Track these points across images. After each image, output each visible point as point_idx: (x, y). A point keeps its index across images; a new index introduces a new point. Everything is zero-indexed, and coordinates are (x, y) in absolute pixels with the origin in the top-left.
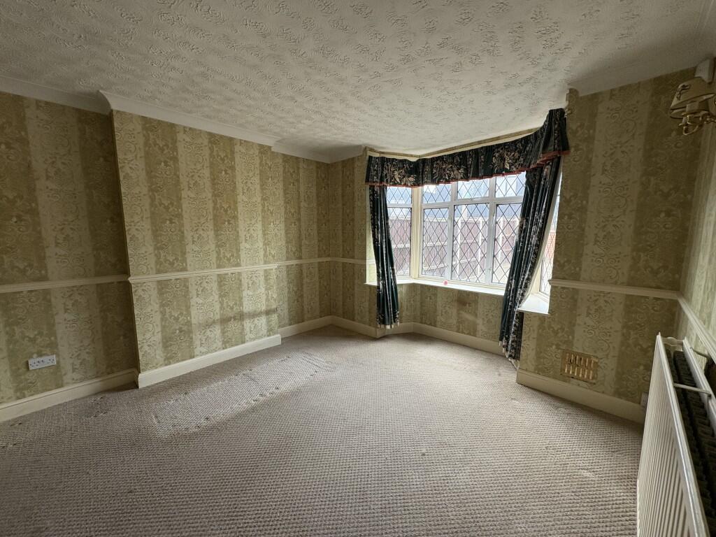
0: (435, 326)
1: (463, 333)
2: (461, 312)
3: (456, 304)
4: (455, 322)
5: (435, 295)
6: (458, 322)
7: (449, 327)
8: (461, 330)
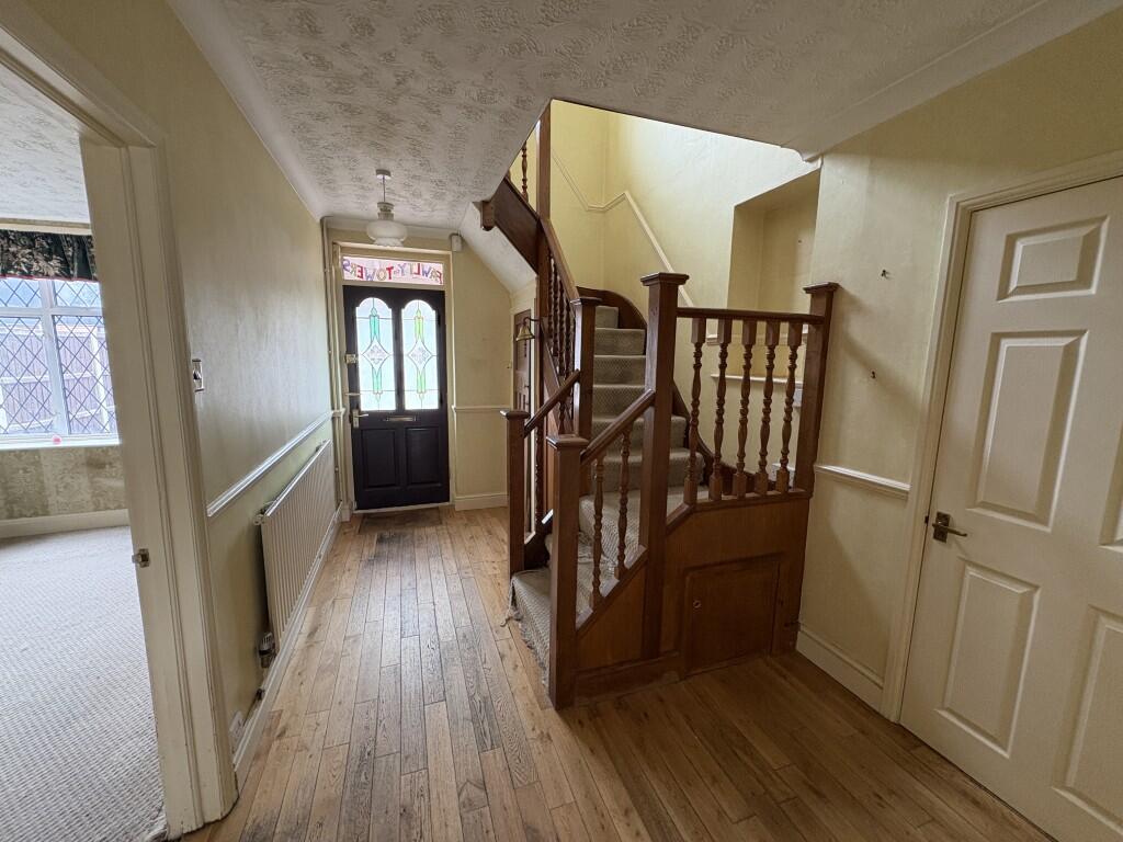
0: (46, 513)
1: (107, 508)
2: (96, 479)
3: (85, 469)
4: (88, 497)
5: (37, 464)
6: (94, 495)
7: (80, 508)
8: (102, 506)
